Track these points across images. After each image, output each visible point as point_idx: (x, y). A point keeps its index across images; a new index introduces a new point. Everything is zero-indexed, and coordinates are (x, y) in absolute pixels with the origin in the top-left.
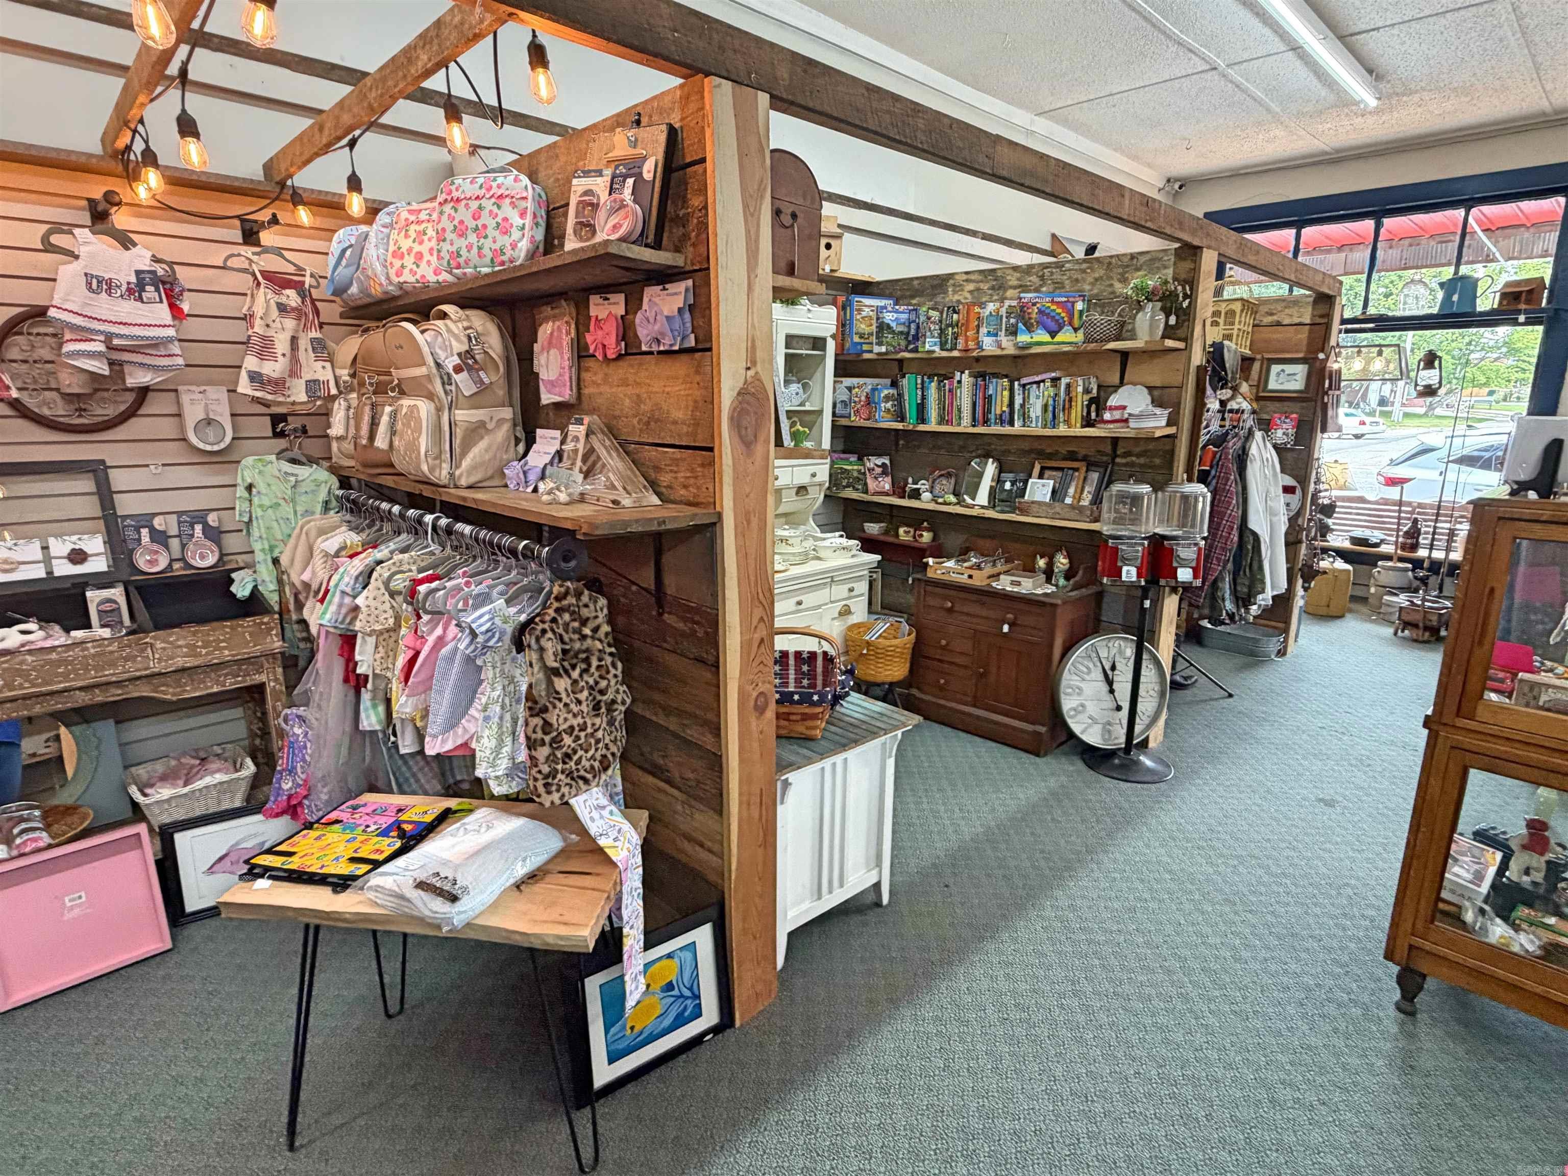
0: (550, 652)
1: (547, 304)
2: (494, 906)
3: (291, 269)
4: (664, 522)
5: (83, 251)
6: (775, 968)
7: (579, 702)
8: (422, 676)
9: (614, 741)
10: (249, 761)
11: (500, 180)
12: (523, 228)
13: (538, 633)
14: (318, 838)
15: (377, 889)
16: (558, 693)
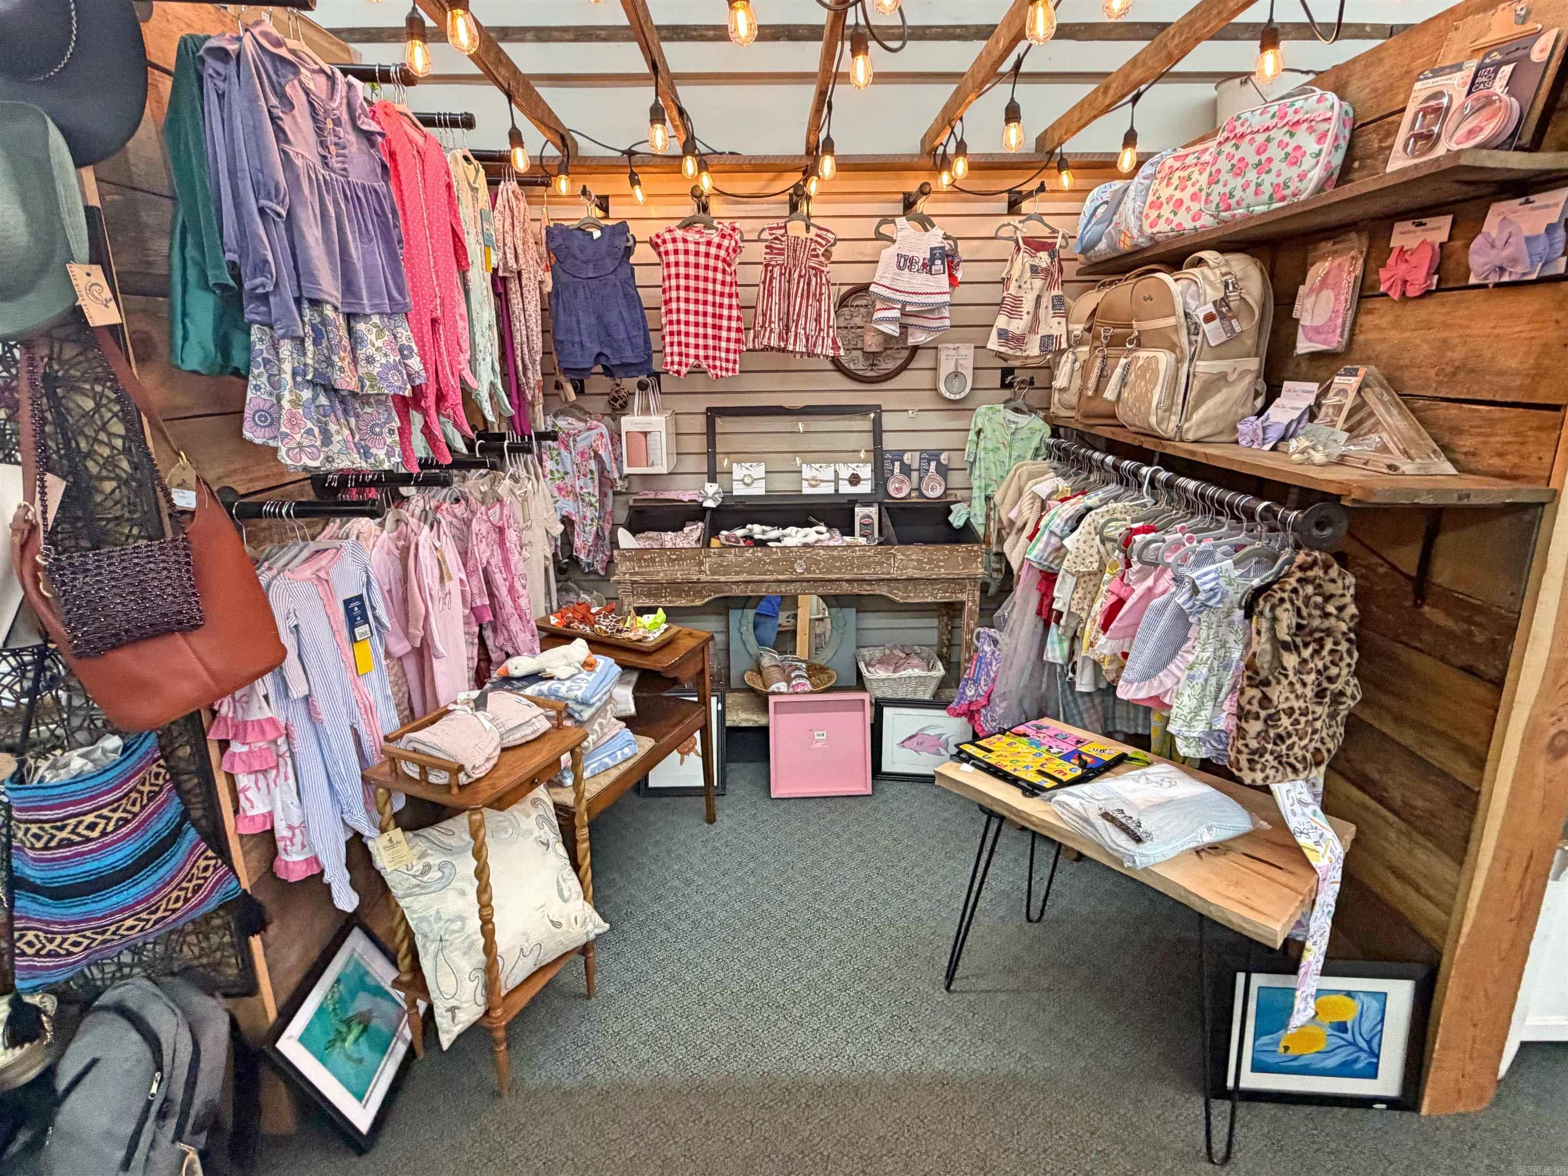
0: (1284, 624)
1: (1327, 239)
2: (1172, 862)
3: (1046, 232)
4: (1468, 496)
5: (898, 236)
6: (1496, 1074)
7: (1304, 685)
8: (1125, 623)
9: (1333, 737)
10: (939, 664)
11: (1298, 105)
12: (1318, 155)
13: (1275, 601)
14: (1010, 744)
15: (1061, 804)
16: (1285, 669)
